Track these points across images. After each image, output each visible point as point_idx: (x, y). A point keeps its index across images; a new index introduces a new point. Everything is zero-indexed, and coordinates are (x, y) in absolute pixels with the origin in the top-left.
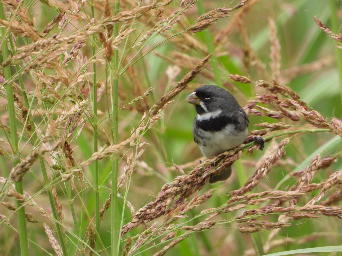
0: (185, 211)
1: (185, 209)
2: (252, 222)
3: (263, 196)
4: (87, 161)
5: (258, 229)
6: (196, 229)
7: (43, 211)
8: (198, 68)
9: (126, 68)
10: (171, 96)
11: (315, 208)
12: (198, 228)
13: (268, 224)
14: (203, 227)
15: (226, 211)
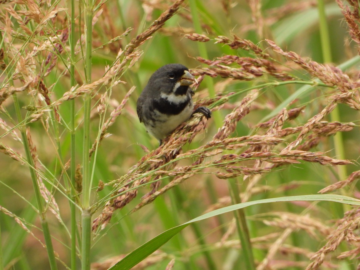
0: (160, 155)
1: (160, 153)
2: (230, 167)
3: (241, 141)
4: (58, 101)
5: (236, 174)
6: (171, 174)
7: (11, 151)
8: (175, 6)
9: (100, 4)
10: (148, 35)
11: (296, 154)
12: (174, 173)
13: (247, 169)
14: (178, 172)
15: (202, 155)
